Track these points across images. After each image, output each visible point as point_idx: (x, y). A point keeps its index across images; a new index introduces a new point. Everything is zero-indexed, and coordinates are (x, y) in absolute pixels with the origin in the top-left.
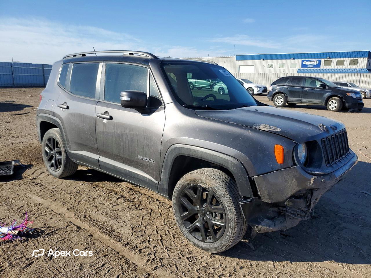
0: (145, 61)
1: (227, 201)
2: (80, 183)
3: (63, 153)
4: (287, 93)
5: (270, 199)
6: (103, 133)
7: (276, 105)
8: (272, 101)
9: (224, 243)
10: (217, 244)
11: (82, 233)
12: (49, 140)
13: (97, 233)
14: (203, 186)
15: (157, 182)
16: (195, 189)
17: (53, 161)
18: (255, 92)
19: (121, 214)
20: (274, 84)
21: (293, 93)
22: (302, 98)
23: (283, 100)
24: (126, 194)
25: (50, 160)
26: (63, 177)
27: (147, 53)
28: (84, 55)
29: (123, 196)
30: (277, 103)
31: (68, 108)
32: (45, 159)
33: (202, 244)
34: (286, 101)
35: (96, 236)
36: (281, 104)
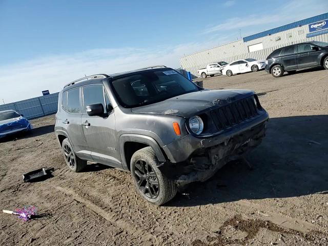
0: (101, 81)
1: (155, 167)
2: (89, 173)
3: (74, 154)
4: (283, 63)
5: (176, 160)
6: (88, 135)
7: (274, 76)
8: (270, 73)
9: (161, 197)
10: (158, 199)
11: (79, 205)
12: (65, 147)
13: (89, 204)
14: (142, 160)
15: (120, 163)
16: (139, 162)
17: (71, 161)
18: (260, 68)
19: (108, 189)
20: (269, 58)
21: (288, 62)
22: (297, 64)
23: (279, 70)
24: (117, 175)
25: (69, 161)
26: (78, 171)
27: (103, 74)
28: (73, 84)
29: (115, 177)
30: (275, 74)
31: (68, 123)
32: (66, 160)
33: (151, 200)
34: (283, 71)
35: (87, 206)
36: (279, 74)
